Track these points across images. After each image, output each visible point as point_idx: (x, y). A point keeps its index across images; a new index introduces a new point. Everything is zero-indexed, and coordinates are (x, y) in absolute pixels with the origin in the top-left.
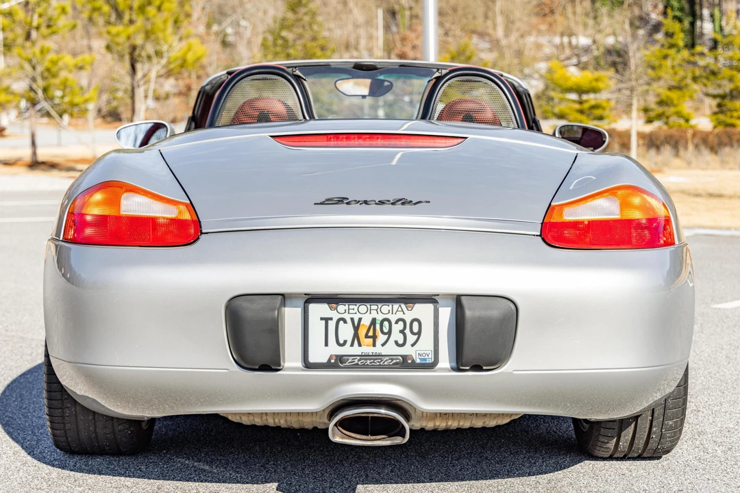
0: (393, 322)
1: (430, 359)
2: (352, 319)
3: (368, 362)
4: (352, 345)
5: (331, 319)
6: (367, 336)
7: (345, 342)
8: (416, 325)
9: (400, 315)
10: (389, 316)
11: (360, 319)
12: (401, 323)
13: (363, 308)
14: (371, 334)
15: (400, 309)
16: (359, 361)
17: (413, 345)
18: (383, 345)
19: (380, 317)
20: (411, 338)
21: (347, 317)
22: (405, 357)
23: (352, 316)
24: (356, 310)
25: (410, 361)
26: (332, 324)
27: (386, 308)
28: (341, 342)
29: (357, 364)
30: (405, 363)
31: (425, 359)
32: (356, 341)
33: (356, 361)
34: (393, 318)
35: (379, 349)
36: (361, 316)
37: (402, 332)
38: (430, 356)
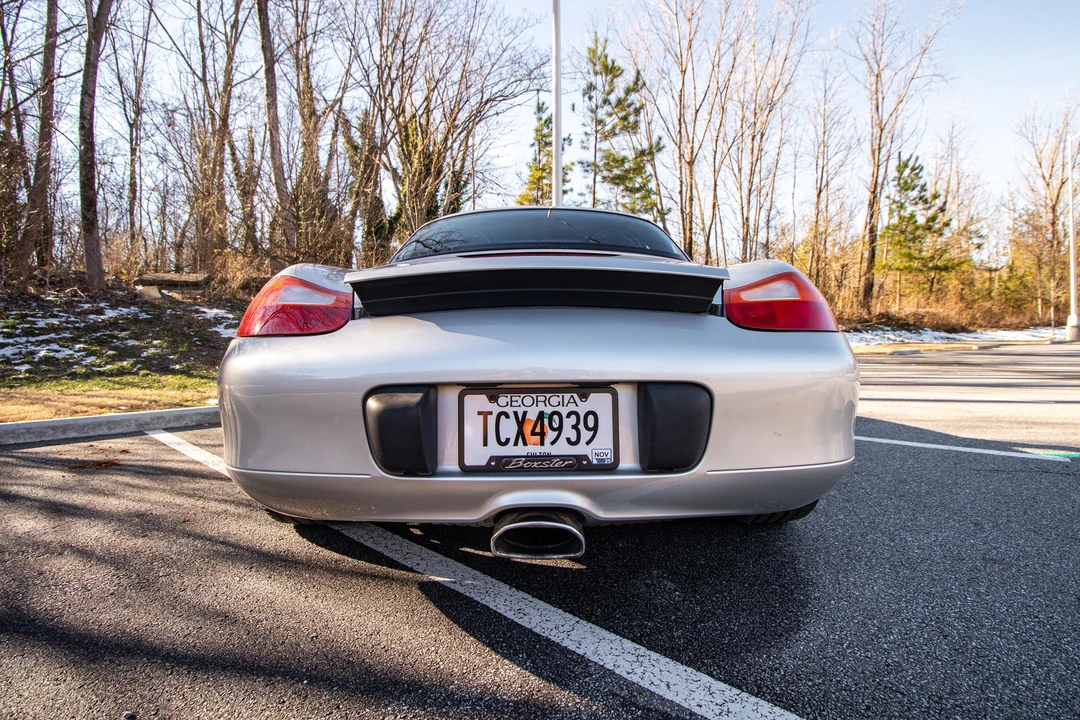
0: (564, 416)
1: (609, 459)
2: (516, 413)
3: (536, 464)
4: (516, 444)
5: (491, 413)
6: (533, 433)
7: (508, 440)
8: (591, 419)
9: (572, 407)
10: (559, 409)
11: (525, 413)
12: (573, 417)
13: (528, 401)
14: (538, 430)
15: (572, 400)
16: (524, 462)
17: (588, 443)
18: (553, 443)
19: (548, 410)
20: (586, 435)
21: (510, 410)
22: (579, 458)
23: (515, 409)
24: (520, 402)
25: (585, 462)
26: (492, 420)
27: (555, 400)
28: (503, 440)
29: (522, 467)
30: (579, 465)
31: (603, 460)
32: (520, 440)
33: (521, 463)
34: (564, 411)
35: (547, 449)
36: (526, 409)
37: (575, 427)
38: (609, 456)
